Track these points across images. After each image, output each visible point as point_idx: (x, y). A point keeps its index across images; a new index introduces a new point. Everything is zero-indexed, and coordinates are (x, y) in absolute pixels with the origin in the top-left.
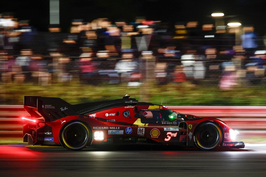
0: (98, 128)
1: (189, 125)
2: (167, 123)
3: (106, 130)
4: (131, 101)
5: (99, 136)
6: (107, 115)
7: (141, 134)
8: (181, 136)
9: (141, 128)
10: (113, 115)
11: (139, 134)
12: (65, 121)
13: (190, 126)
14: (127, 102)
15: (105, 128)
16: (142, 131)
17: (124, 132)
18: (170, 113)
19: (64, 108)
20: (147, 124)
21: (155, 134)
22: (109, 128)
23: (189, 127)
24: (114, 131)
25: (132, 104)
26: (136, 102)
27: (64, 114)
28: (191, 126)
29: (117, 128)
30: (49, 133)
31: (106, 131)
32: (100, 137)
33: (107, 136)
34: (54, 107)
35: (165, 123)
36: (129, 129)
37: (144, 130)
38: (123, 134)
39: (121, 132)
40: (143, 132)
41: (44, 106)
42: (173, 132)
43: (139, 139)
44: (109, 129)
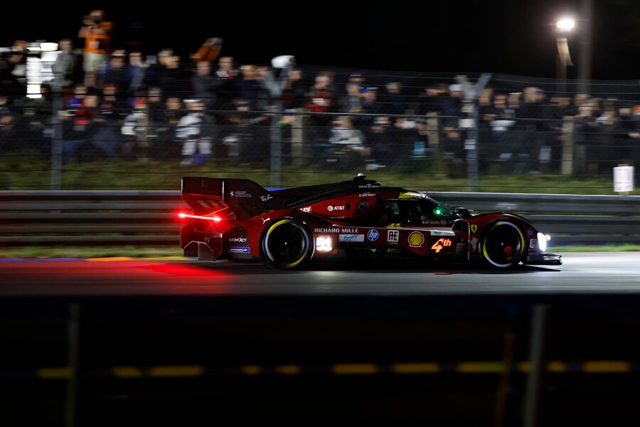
0: (323, 230)
1: (472, 226)
2: (431, 223)
3: (336, 233)
4: (369, 185)
5: (324, 244)
6: (330, 208)
7: (393, 241)
8: (458, 244)
9: (394, 231)
10: (341, 208)
11: (390, 241)
12: (269, 219)
13: (474, 228)
14: (362, 186)
15: (334, 230)
16: (395, 236)
17: (366, 238)
18: (435, 206)
19: (266, 197)
20: (398, 224)
21: (416, 241)
22: (341, 230)
23: (472, 230)
24: (349, 236)
25: (371, 191)
26: (376, 187)
27: (267, 206)
28: (476, 226)
29: (354, 231)
30: (241, 240)
31: (335, 237)
32: (326, 246)
33: (337, 244)
34: (250, 196)
35: (427, 223)
36: (374, 232)
37: (398, 234)
38: (363, 240)
39: (361, 238)
40: (397, 238)
41: (234, 193)
42: (445, 237)
43: (389, 250)
44: (341, 233)
